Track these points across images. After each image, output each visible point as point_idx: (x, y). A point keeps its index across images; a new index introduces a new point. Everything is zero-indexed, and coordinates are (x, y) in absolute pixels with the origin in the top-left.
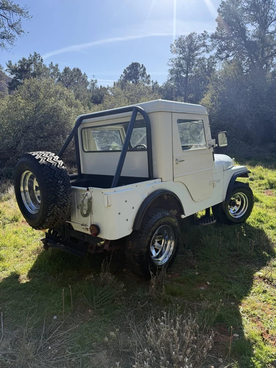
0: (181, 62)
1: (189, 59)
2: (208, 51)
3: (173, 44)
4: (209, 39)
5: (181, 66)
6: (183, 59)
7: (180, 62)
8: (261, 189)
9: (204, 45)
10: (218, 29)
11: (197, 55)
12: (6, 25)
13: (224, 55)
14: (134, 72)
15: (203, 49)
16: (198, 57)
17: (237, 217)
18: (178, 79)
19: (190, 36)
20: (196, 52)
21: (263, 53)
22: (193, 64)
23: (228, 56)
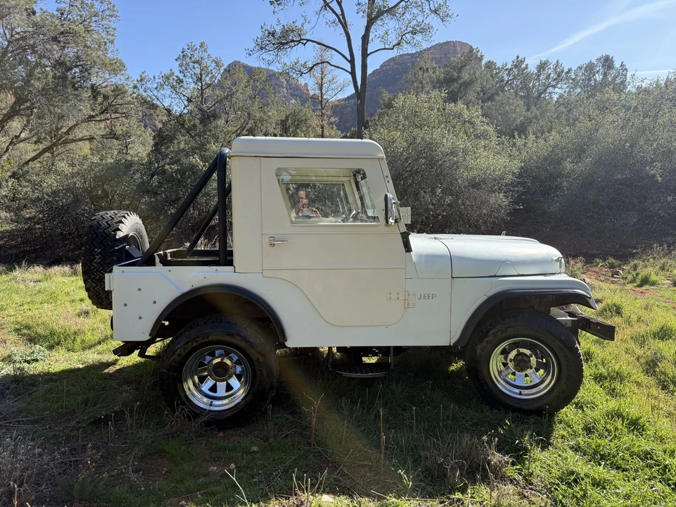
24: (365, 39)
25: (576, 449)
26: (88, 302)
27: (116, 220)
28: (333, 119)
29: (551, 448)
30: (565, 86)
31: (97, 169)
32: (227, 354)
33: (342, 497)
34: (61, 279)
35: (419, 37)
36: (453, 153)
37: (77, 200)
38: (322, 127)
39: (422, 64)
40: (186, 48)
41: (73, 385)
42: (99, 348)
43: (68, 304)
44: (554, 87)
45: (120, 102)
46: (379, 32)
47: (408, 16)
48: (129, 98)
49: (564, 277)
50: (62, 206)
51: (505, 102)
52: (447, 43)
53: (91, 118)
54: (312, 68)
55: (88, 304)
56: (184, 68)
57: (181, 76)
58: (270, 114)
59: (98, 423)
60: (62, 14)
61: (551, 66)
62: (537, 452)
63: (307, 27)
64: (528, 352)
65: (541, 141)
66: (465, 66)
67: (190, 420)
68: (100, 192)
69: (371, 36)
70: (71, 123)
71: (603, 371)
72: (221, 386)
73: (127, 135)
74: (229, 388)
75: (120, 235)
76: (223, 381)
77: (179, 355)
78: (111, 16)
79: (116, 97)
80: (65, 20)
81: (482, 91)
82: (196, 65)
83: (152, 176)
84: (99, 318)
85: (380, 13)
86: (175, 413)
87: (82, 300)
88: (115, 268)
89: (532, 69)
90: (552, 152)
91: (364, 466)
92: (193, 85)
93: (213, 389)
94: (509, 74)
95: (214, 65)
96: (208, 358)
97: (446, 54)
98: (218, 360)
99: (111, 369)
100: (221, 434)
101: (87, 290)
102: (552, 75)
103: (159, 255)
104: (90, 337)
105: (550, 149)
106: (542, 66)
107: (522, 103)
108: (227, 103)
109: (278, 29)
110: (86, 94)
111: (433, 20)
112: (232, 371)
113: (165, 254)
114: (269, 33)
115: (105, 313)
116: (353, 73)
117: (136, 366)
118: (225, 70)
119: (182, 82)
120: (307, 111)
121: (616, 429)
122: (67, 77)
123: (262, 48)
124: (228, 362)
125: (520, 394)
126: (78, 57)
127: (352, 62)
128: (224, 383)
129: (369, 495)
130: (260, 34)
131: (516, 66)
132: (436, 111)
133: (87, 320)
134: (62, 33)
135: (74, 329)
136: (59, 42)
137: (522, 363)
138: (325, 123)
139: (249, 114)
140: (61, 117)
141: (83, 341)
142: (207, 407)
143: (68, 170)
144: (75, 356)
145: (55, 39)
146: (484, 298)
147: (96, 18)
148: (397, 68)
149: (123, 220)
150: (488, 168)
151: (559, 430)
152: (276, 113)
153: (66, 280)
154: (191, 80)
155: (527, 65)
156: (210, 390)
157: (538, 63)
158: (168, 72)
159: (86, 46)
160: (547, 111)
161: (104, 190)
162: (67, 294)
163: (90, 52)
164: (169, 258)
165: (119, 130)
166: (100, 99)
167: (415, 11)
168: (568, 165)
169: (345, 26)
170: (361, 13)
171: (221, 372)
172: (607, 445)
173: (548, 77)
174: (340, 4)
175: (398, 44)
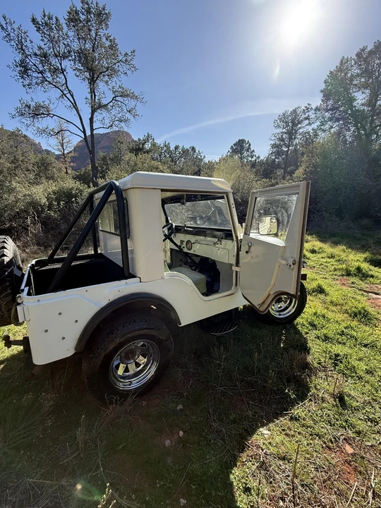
0: (284, 136)
1: (291, 134)
2: (310, 124)
3: (276, 119)
4: (313, 112)
5: (282, 140)
6: (286, 133)
7: (282, 136)
8: (336, 275)
9: (307, 118)
10: (323, 101)
11: (300, 128)
12: (125, 111)
13: (327, 127)
14: (240, 147)
15: (307, 122)
16: (301, 131)
17: (281, 317)
18: (278, 153)
19: (295, 111)
20: (300, 126)
21: (372, 122)
22: (295, 138)
23: (332, 127)
24: (91, 120)
35: (123, 124)
38: (66, 168)
46: (99, 117)
47: (113, 112)
54: (58, 133)
61: (181, 148)
63: (52, 106)
75: (6, 259)
109: (33, 104)
114: (26, 106)
116: (86, 139)
123: (21, 115)
127: (84, 132)
130: (19, 105)
131: (165, 146)
138: (67, 166)
157: (175, 146)
169: (77, 110)
174: (72, 96)
175: (111, 126)
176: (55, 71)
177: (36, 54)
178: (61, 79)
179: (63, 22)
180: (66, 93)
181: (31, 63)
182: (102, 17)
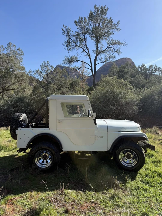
12: (114, 51)
24: (95, 60)
25: (141, 181)
26: (11, 137)
27: (19, 116)
28: (86, 83)
29: (134, 181)
30: (158, 72)
31: (15, 99)
32: (47, 152)
33: (74, 191)
34: (3, 131)
35: (111, 59)
36: (120, 94)
37: (9, 108)
38: (83, 85)
39: (113, 66)
40: (43, 63)
41: (6, 161)
42: (13, 151)
43: (5, 138)
44: (155, 73)
45: (23, 79)
46: (99, 58)
47: (108, 53)
48: (26, 78)
49: (140, 132)
50: (5, 109)
51: (138, 78)
52: (123, 58)
53: (14, 83)
54: (80, 68)
55: (11, 138)
56: (42, 69)
57: (41, 71)
58: (67, 81)
59: (12, 170)
60: (8, 54)
61: (153, 67)
62: (130, 181)
63: (78, 57)
64: (130, 153)
65: (149, 90)
66: (126, 67)
67: (36, 170)
68: (16, 105)
69: (97, 59)
70: (9, 85)
71: (155, 160)
72: (45, 161)
73: (25, 88)
74: (47, 162)
75: (20, 119)
76: (45, 160)
77: (34, 152)
78: (22, 55)
79: (22, 77)
80: (9, 56)
81: (131, 74)
82: (46, 68)
83: (31, 100)
84: (14, 142)
85: (100, 53)
86: (32, 168)
87: (9, 137)
88: (18, 128)
89: (148, 67)
90: (152, 93)
91: (82, 183)
92: (45, 73)
93: (43, 162)
94: (140, 69)
95: (51, 67)
96: (42, 153)
97: (123, 62)
98: (44, 154)
99: (16, 157)
100: (44, 174)
101: (11, 134)
102: (154, 69)
103: (31, 125)
104: (10, 148)
105: (151, 92)
106: (151, 66)
107: (144, 78)
108: (55, 79)
109: (70, 58)
110: (13, 77)
111: (115, 54)
112: (48, 157)
113: (32, 124)
114: (67, 59)
115: (15, 141)
116: (92, 70)
117: (23, 156)
118: (54, 69)
119: (41, 72)
120: (79, 80)
121: (154, 176)
122: (8, 72)
123: (65, 63)
124: (47, 155)
125: (128, 165)
126: (12, 66)
127: (91, 67)
128: (46, 160)
129: (81, 190)
130: (64, 59)
131: (142, 67)
132: (115, 82)
133: (10, 143)
134: (8, 60)
135: (6, 145)
136: (7, 62)
137: (129, 157)
138: (84, 84)
139: (61, 82)
140: (6, 83)
141: (9, 149)
142: (41, 167)
143: (7, 99)
144: (6, 153)
145: (6, 62)
146: (117, 138)
147: (17, 55)
148: (108, 66)
149: (21, 115)
150: (131, 99)
151: (138, 176)
152: (69, 81)
153: (5, 131)
154: (44, 72)
155: (146, 66)
156: (42, 162)
157: (149, 66)
158: (37, 70)
159: (14, 63)
160: (152, 80)
161: (17, 105)
162: (5, 135)
163: (15, 65)
164: (33, 126)
165: (22, 87)
166: (17, 78)
167: (110, 51)
168: (157, 97)
169: (89, 56)
170: (94, 53)
171: (45, 157)
172: (150, 180)
173: (153, 70)
174: (88, 50)
175: (105, 61)
176: (81, 40)
177: (74, 36)
178: (84, 43)
179: (87, 18)
180: (85, 49)
181: (71, 40)
182: (103, 11)
